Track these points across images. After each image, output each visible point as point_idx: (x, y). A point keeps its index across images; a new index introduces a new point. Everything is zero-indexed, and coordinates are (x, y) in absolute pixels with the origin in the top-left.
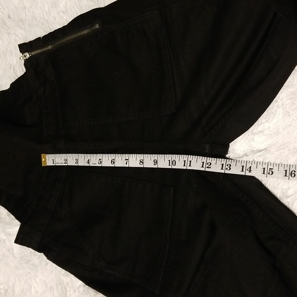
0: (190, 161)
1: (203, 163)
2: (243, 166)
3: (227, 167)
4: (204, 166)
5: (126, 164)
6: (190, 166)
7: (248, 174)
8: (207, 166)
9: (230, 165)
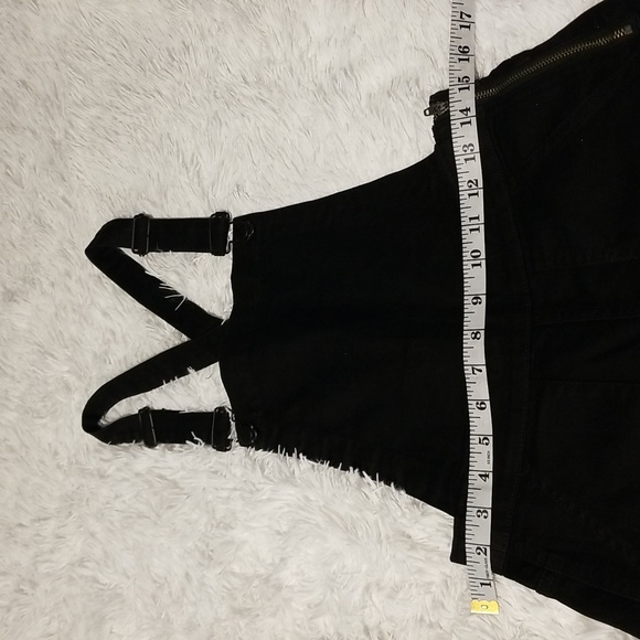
0: (471, 219)
1: (470, 195)
2: (462, 124)
3: (469, 152)
4: (475, 191)
5: (480, 371)
6: (478, 218)
7: (473, 112)
8: (474, 187)
9: (465, 146)
